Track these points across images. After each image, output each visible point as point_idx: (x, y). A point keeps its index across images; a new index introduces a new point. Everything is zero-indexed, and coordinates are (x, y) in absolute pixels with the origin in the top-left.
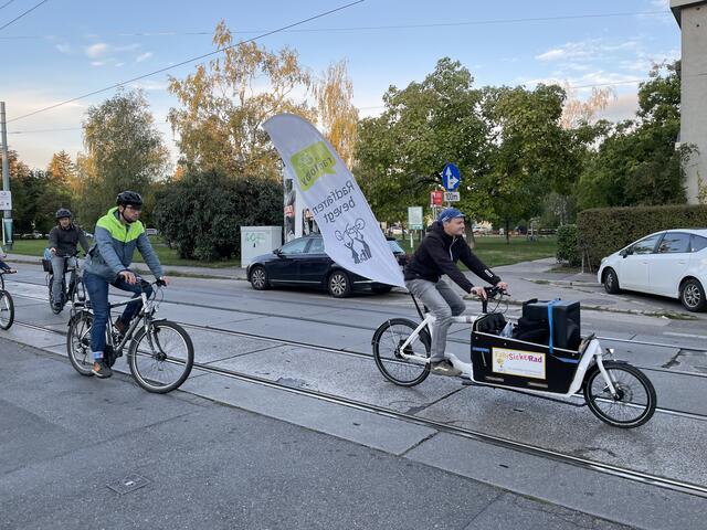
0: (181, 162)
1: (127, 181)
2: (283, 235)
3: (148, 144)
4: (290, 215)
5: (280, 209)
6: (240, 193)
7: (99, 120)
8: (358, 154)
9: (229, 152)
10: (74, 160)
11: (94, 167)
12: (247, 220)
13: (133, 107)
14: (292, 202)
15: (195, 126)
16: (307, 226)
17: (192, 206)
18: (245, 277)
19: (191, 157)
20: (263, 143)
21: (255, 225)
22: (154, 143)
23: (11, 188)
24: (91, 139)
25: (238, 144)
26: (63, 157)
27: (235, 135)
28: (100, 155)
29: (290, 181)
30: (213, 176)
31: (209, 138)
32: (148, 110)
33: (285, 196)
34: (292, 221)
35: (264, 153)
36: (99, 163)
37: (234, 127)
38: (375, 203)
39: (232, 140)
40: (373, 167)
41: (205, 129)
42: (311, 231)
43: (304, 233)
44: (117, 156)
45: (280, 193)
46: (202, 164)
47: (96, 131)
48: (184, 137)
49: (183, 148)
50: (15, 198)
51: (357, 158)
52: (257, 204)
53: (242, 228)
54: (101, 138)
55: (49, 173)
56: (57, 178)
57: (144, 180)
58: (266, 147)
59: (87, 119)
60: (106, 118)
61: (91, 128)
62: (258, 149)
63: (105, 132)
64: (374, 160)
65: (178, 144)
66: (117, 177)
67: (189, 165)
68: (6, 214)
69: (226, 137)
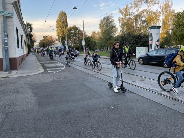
0: (121, 31)
1: (108, 37)
2: (148, 49)
3: (113, 27)
4: (151, 44)
5: (148, 42)
6: (136, 38)
7: (102, 22)
8: (175, 24)
9: (133, 27)
10: (96, 33)
11: (101, 34)
12: (138, 45)
13: (110, 18)
14: (152, 40)
15: (125, 21)
16: (156, 47)
17: (124, 42)
18: (137, 61)
19: (123, 29)
20: (143, 23)
21: (140, 47)
22: (114, 27)
23: (85, 40)
24: (100, 27)
25: (136, 25)
26: (94, 32)
27: (135, 22)
28: (102, 31)
29: (151, 34)
30: (129, 34)
31: (128, 24)
32: (113, 19)
33: (150, 38)
34: (151, 45)
35: (143, 26)
36: (102, 33)
37: (135, 20)
38: (180, 39)
39: (134, 24)
40: (180, 28)
41: (127, 22)
42: (157, 48)
43: (155, 49)
44: (106, 31)
45: (148, 37)
46: (126, 31)
47: (102, 25)
48: (122, 24)
49: (121, 27)
50: (85, 42)
51: (174, 25)
52: (141, 41)
53: (136, 48)
54: (103, 27)
55: (92, 36)
56: (93, 37)
57: (112, 36)
58: (144, 25)
59: (100, 22)
60: (104, 22)
61: (101, 24)
62: (142, 25)
63: (103, 25)
64: (180, 25)
65: (120, 26)
66: (106, 36)
67: (123, 32)
68: (84, 46)
69: (133, 23)
